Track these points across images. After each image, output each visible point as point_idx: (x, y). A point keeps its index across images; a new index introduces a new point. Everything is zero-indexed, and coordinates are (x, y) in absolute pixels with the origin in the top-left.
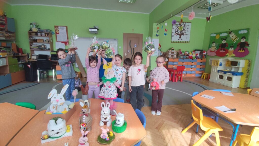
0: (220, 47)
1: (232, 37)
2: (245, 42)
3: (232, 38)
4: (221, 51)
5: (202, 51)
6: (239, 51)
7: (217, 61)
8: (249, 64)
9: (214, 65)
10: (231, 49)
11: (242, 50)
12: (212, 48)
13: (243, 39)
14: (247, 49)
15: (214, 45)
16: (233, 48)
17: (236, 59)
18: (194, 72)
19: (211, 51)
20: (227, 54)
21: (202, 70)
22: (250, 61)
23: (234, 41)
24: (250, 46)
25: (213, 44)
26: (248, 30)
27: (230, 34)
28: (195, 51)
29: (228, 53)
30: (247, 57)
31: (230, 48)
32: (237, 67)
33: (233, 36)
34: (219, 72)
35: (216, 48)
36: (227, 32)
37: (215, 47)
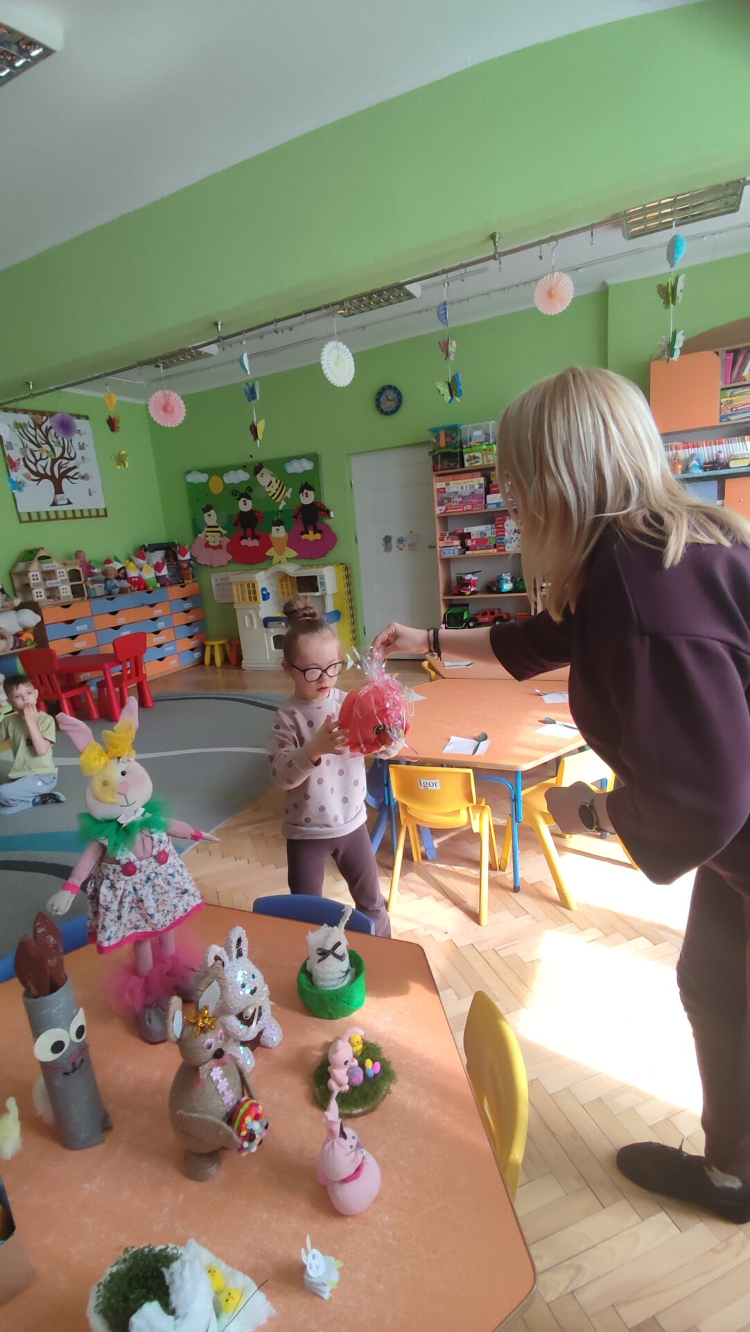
0: (236, 524)
1: (268, 486)
2: (313, 502)
3: (268, 489)
4: (244, 542)
5: (170, 551)
6: (304, 537)
7: (248, 585)
8: (348, 577)
9: (244, 599)
10: (278, 533)
11: (314, 533)
12: (208, 534)
13: (305, 491)
14: (327, 527)
15: (211, 518)
16: (282, 528)
17: (304, 567)
18: (172, 648)
19: (207, 545)
20: (270, 552)
21: (196, 630)
22: (346, 569)
23: (278, 501)
24: (332, 514)
25: (206, 515)
26: (314, 458)
27: (258, 476)
28: (143, 551)
29: (272, 548)
30: (333, 554)
31: (274, 528)
32: (317, 594)
33: (271, 482)
34: (270, 624)
35: (224, 532)
36: (244, 467)
37: (220, 529)
